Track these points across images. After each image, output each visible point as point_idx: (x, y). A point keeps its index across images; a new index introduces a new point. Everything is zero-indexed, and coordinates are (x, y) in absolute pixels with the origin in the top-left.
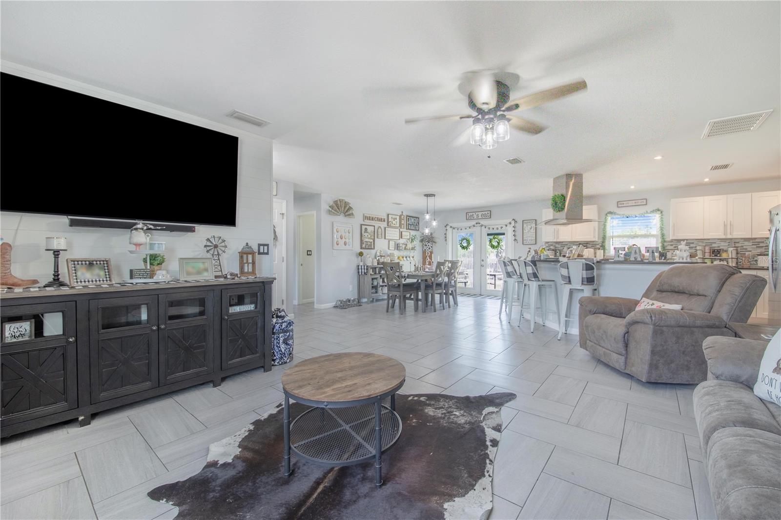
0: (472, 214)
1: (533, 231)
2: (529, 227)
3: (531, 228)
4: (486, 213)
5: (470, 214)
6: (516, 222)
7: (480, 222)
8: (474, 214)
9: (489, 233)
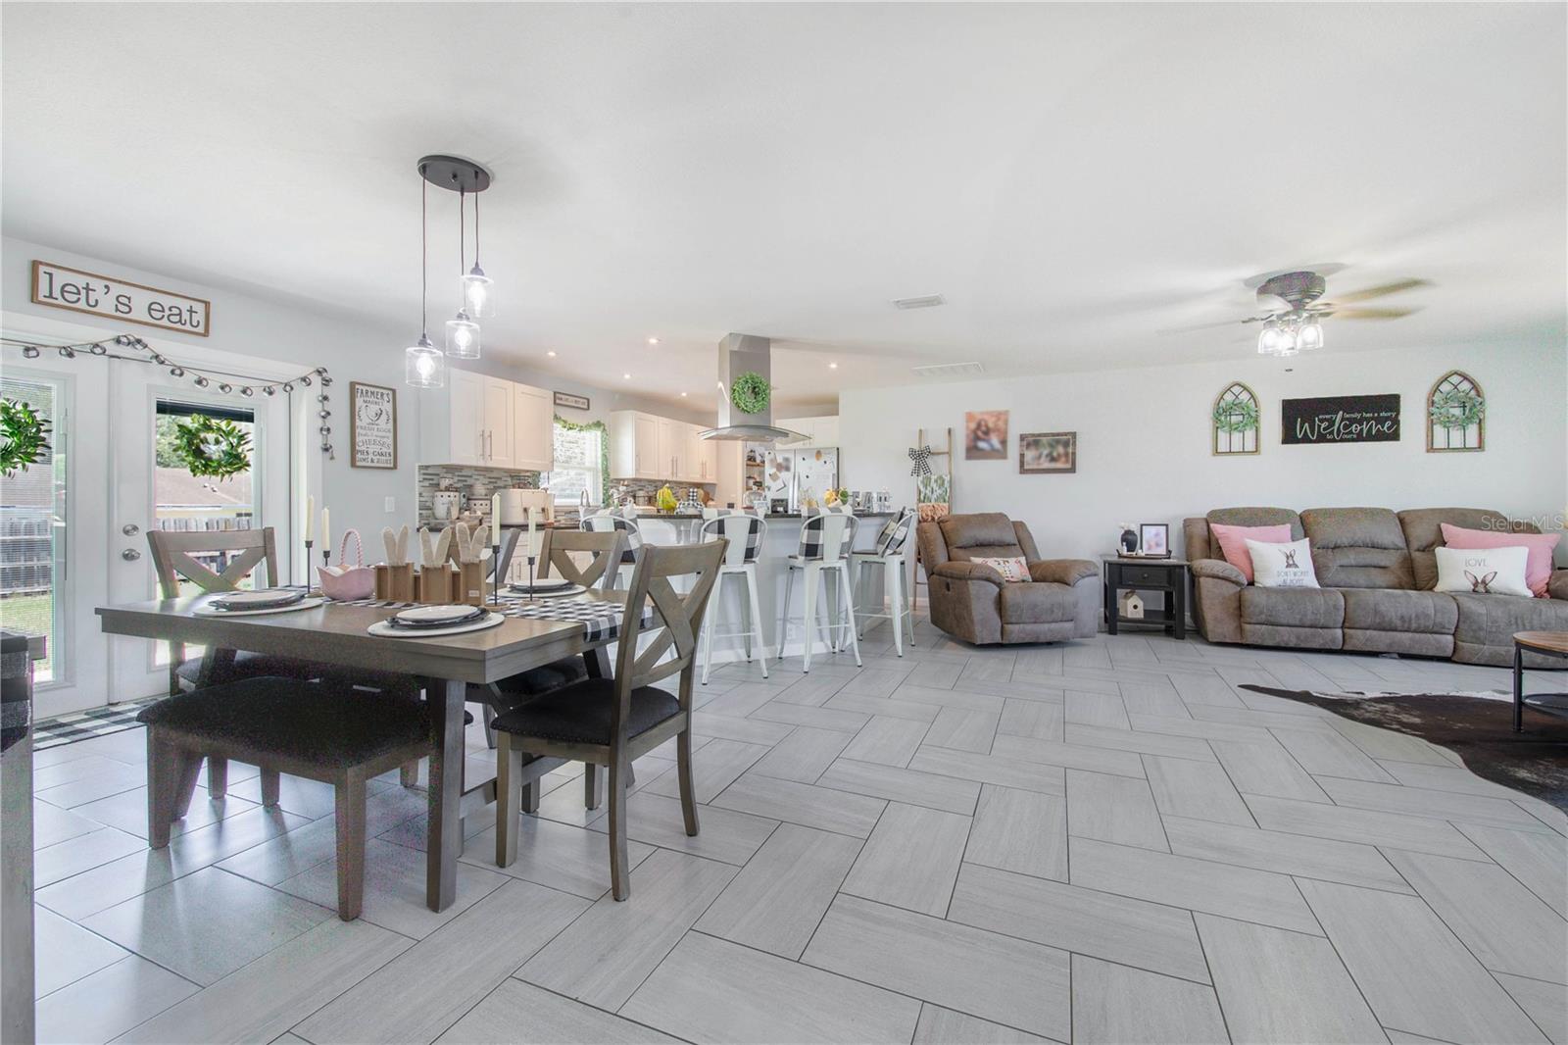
0: (81, 281)
1: (385, 424)
2: (374, 409)
3: (379, 415)
4: (185, 305)
5: (60, 278)
6: (326, 382)
7: (145, 340)
8: (94, 283)
9: (168, 398)
